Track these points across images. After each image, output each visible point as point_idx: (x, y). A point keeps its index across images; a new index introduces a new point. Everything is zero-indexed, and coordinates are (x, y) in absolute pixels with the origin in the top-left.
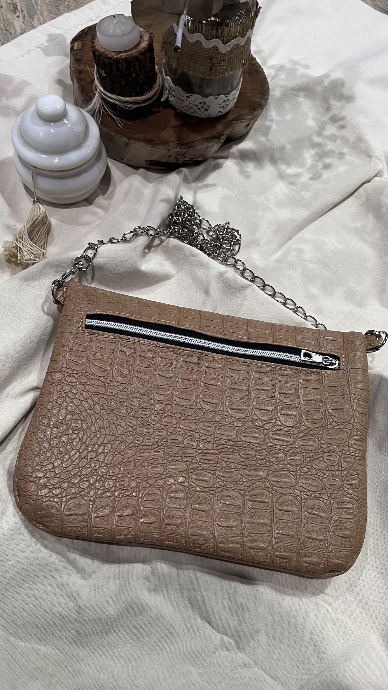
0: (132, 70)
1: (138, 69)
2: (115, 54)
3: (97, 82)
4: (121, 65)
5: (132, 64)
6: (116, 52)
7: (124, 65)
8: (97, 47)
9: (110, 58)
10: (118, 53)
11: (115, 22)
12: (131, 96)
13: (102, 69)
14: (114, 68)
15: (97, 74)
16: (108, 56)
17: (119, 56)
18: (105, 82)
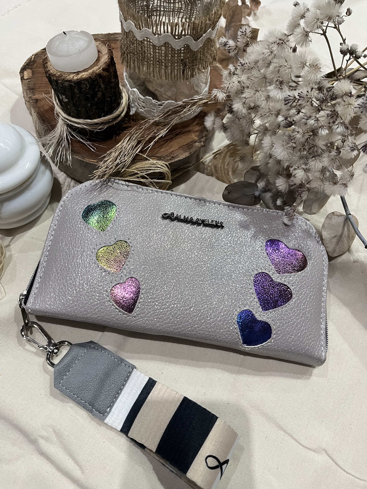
0: (97, 90)
1: (103, 86)
2: (74, 75)
3: (58, 109)
4: (83, 86)
5: (96, 83)
6: (74, 73)
7: (87, 86)
8: (51, 71)
9: (69, 81)
10: (78, 73)
11: (67, 39)
12: (99, 118)
13: (62, 94)
14: (76, 90)
15: (56, 101)
16: (66, 79)
17: (79, 76)
18: (67, 107)
